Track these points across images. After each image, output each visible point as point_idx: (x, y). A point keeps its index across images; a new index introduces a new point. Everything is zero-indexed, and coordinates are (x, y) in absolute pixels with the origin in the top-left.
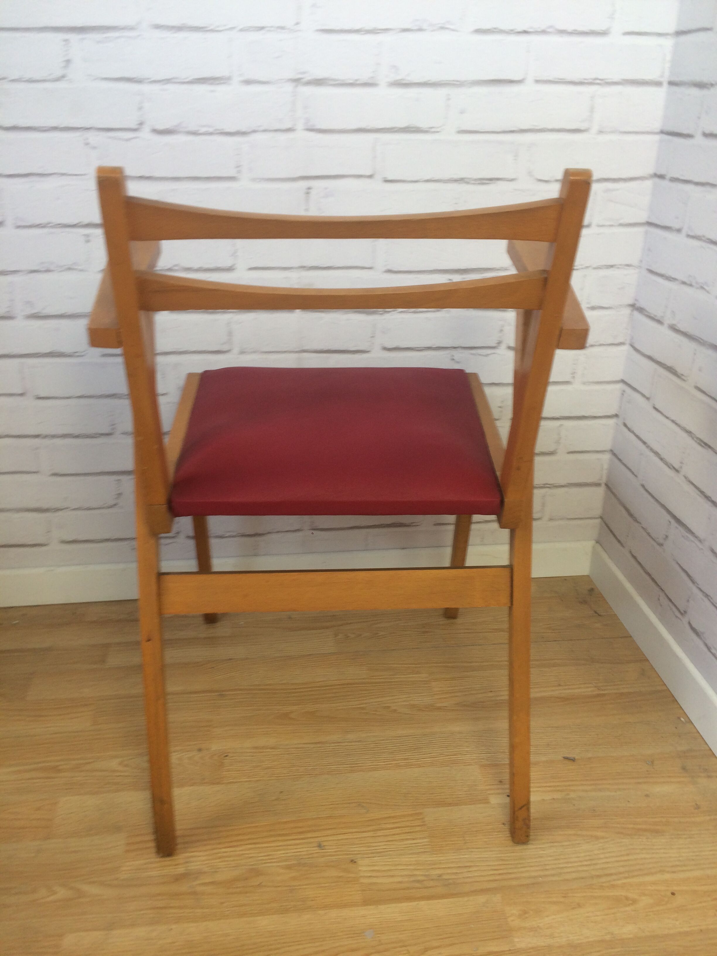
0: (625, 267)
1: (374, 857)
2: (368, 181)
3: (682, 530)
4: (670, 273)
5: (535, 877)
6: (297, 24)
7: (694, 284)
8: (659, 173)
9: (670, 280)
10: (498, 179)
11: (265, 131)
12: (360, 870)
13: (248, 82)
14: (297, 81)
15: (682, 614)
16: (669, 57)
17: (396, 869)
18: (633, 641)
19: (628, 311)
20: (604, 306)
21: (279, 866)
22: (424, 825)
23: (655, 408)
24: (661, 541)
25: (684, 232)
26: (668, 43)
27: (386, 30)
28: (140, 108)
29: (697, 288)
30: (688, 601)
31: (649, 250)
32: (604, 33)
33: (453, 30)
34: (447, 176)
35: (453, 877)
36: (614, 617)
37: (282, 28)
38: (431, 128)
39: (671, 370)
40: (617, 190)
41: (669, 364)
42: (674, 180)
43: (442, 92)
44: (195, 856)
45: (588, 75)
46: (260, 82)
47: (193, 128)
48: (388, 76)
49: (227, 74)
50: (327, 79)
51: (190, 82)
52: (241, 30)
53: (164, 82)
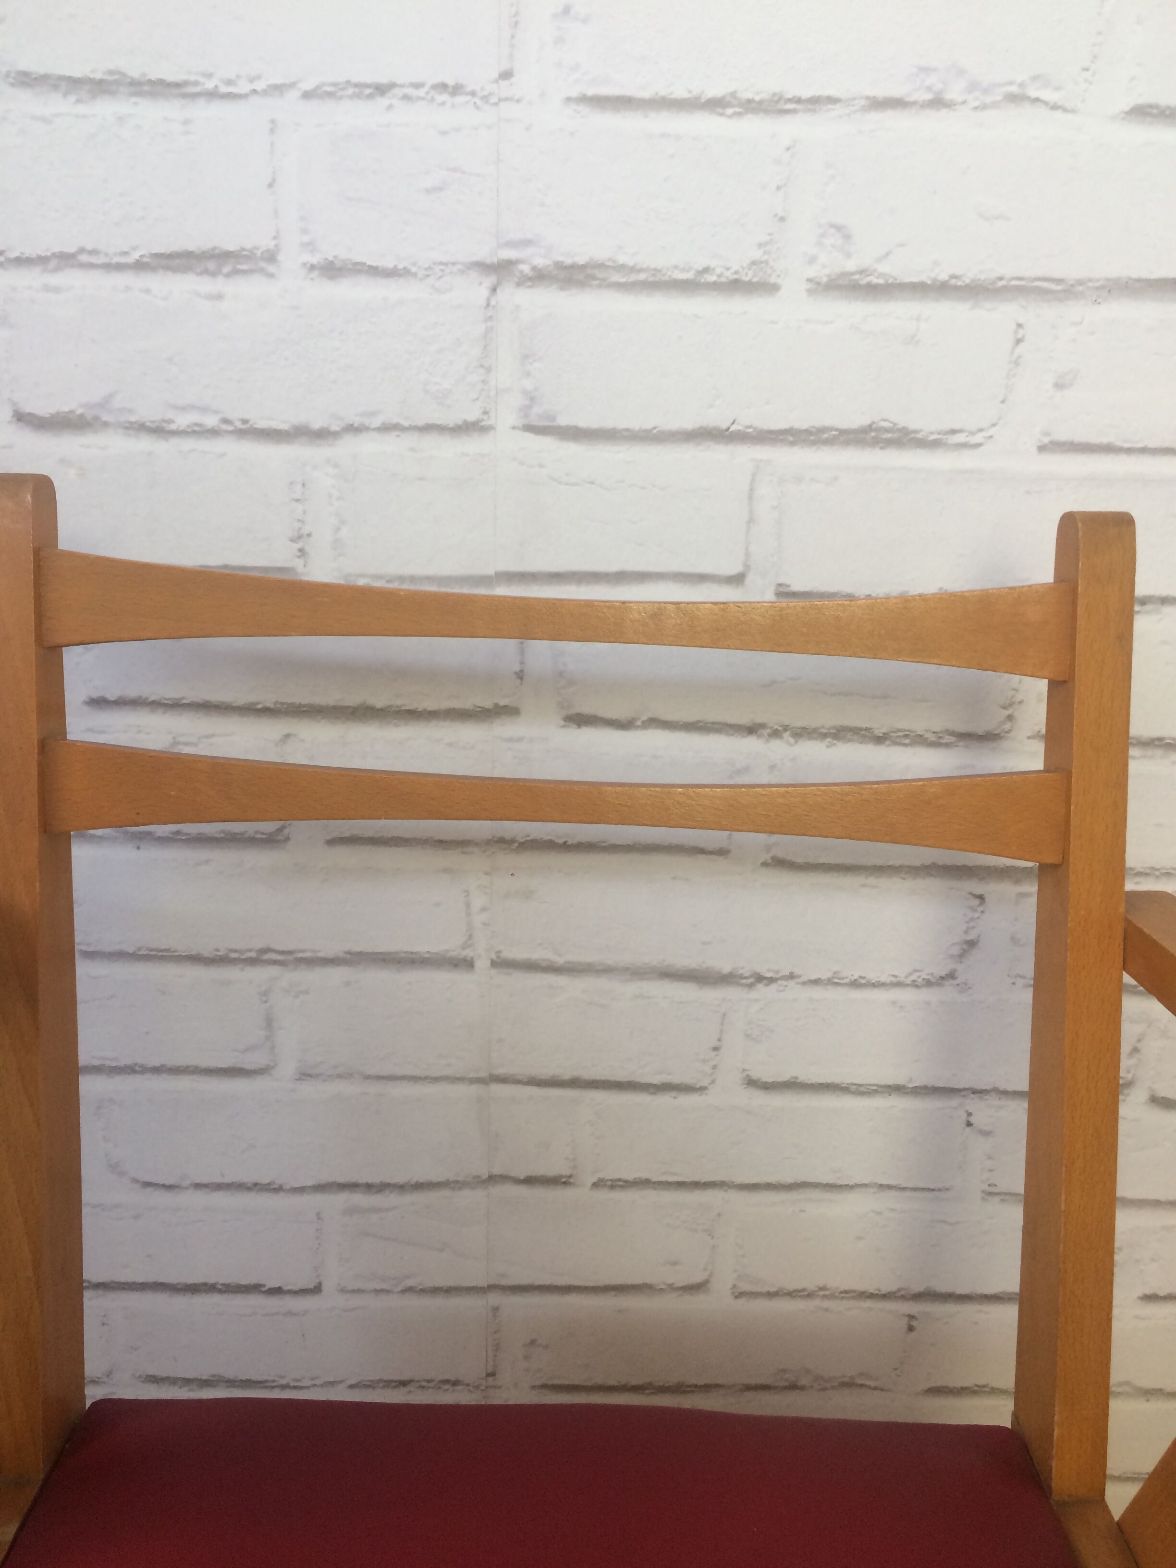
2: (726, 595)
6: (507, 75)
11: (387, 428)
13: (332, 270)
14: (500, 271)
27: (815, 103)
33: (1055, 107)
37: (456, 90)
38: (953, 432)
46: (374, 271)
47: (149, 413)
48: (812, 260)
49: (263, 241)
50: (601, 266)
51: (139, 266)
52: (307, 95)
53: (53, 263)
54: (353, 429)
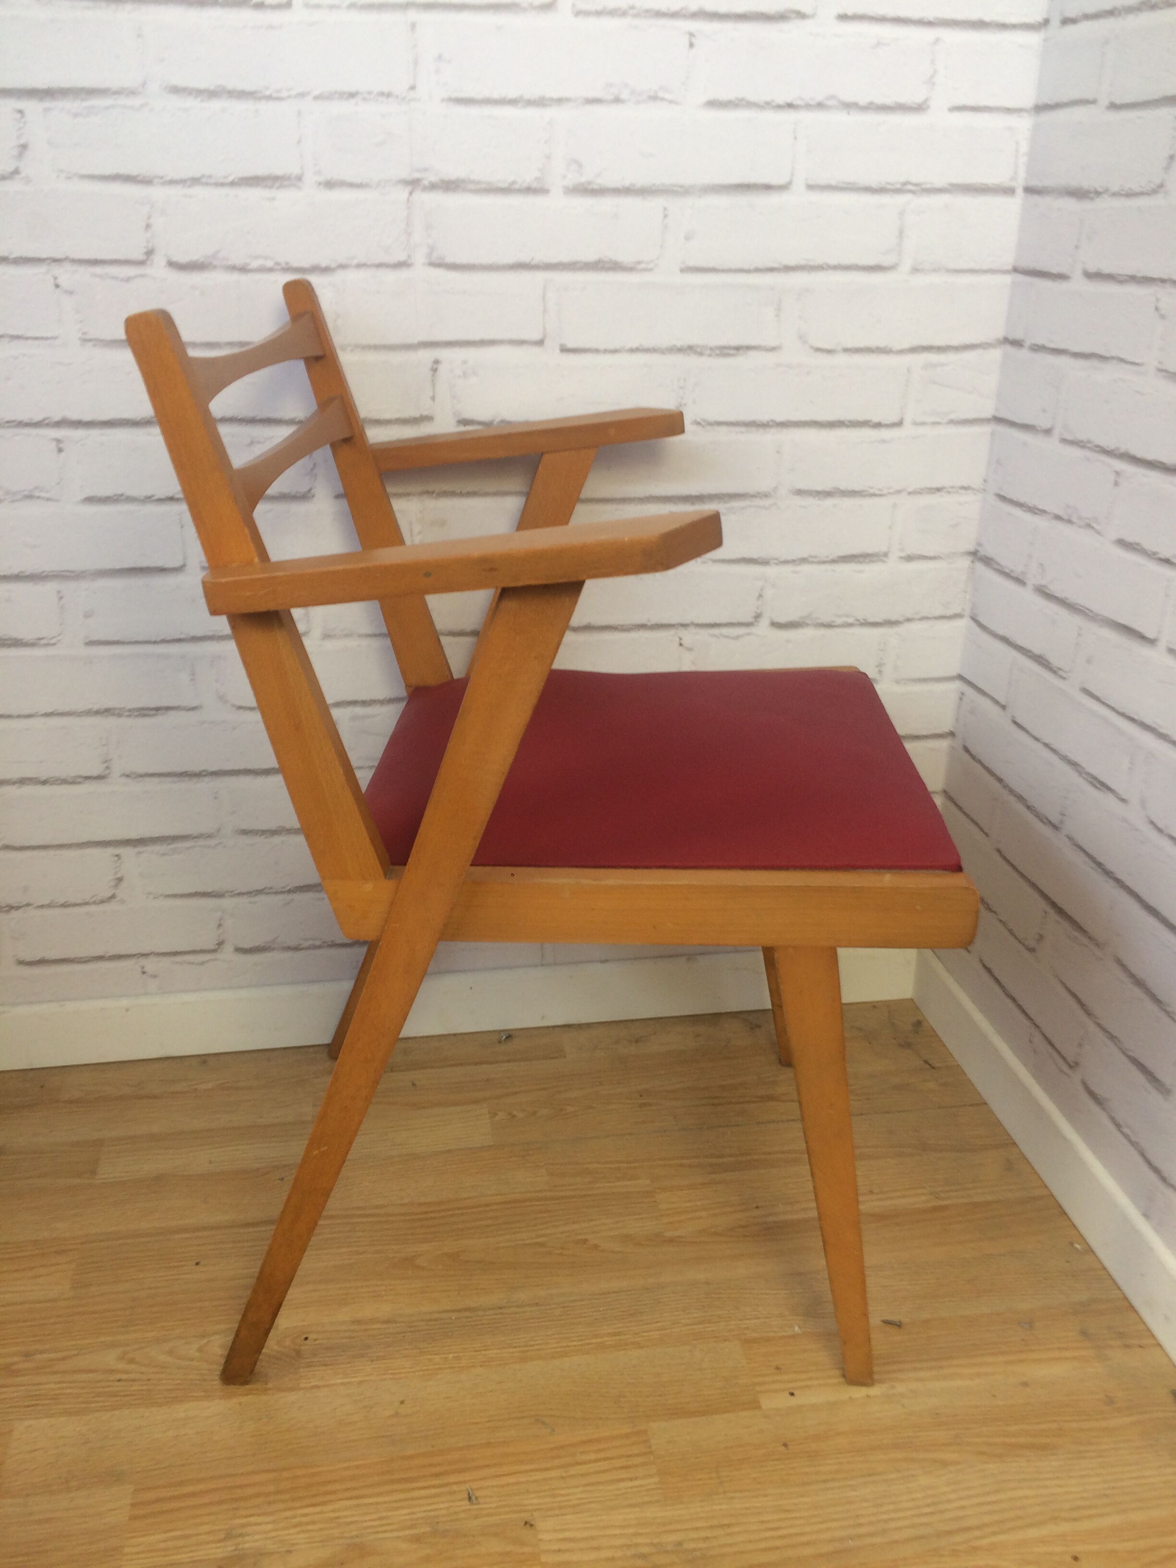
0: (960, 491)
1: (566, 1514)
2: (536, 350)
3: (1066, 925)
4: (1032, 502)
5: (841, 1539)
6: (413, 88)
7: (1074, 519)
8: (1011, 336)
9: (1036, 514)
10: (749, 348)
11: (359, 266)
12: (540, 1540)
13: (330, 185)
14: (413, 184)
15: (1070, 1067)
16: (1024, 148)
17: (603, 1536)
18: (991, 1112)
19: (966, 562)
20: (925, 554)
21: (398, 1537)
22: (651, 1453)
23: (1015, 723)
24: (1032, 944)
25: (1056, 432)
26: (1024, 124)
27: (560, 101)
28: (148, 226)
29: (1080, 527)
30: (1080, 1045)
31: (998, 462)
32: (919, 108)
33: (671, 102)
34: (664, 341)
35: (701, 1545)
36: (958, 1070)
37: (389, 95)
38: (639, 263)
39: (1040, 660)
40: (942, 365)
41: (1037, 651)
42: (1037, 348)
43: (657, 203)
44: (250, 1525)
45: (895, 177)
46: (351, 185)
47: (238, 261)
48: (564, 177)
49: (295, 170)
50: (463, 181)
51: (233, 184)
52: (317, 98)
53: (188, 183)
54: (343, 267)
